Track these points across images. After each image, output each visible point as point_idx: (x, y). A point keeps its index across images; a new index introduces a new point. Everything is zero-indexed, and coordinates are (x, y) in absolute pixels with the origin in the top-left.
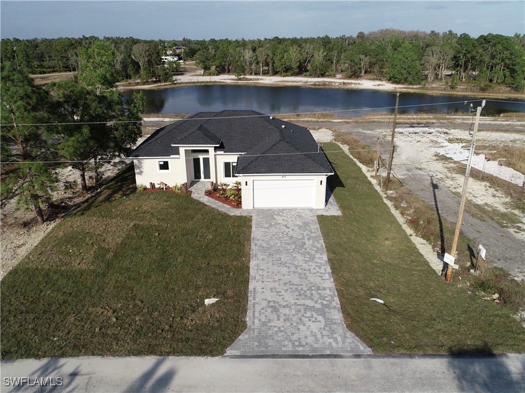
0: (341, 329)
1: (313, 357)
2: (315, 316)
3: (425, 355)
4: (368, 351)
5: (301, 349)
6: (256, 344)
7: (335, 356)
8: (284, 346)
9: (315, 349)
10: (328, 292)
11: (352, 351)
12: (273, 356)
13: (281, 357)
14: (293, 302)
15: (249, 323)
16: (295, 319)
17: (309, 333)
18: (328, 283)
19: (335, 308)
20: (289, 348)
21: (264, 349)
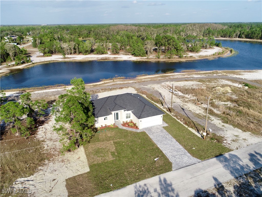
0: (192, 157)
1: (191, 165)
2: (184, 156)
3: (211, 158)
4: (200, 161)
5: (187, 164)
6: (177, 166)
7: (195, 164)
8: (183, 165)
9: (190, 163)
10: (182, 149)
11: (197, 162)
12: (183, 167)
13: (184, 167)
14: (177, 154)
15: (172, 162)
16: (180, 158)
17: (186, 160)
18: (181, 147)
19: (187, 153)
20: (185, 165)
21: (180, 167)
